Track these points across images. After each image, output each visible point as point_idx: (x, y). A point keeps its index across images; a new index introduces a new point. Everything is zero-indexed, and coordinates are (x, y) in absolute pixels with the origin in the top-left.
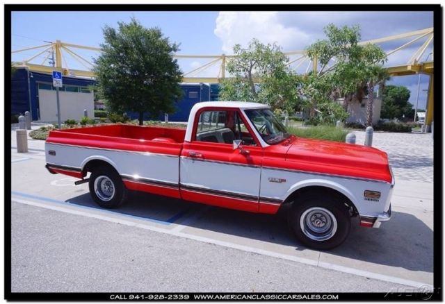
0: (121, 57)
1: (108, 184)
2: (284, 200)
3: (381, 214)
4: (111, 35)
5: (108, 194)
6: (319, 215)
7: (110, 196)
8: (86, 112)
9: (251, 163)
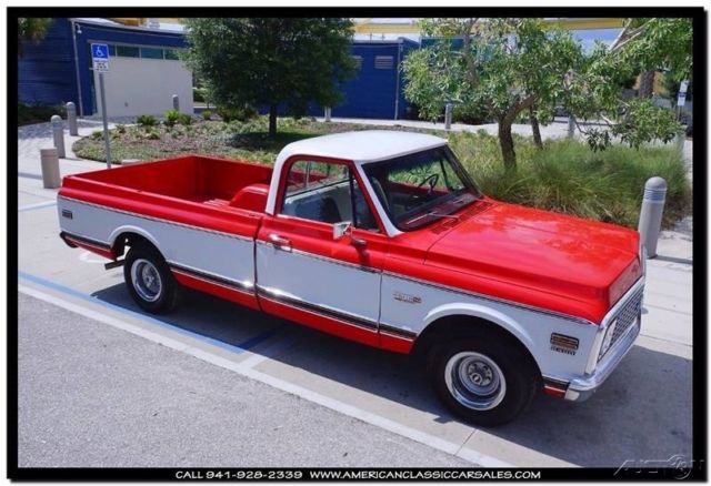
1: (152, 273)
2: (418, 333)
3: (580, 377)
5: (153, 290)
6: (481, 365)
7: (155, 294)
8: (176, 100)
9: (365, 263)
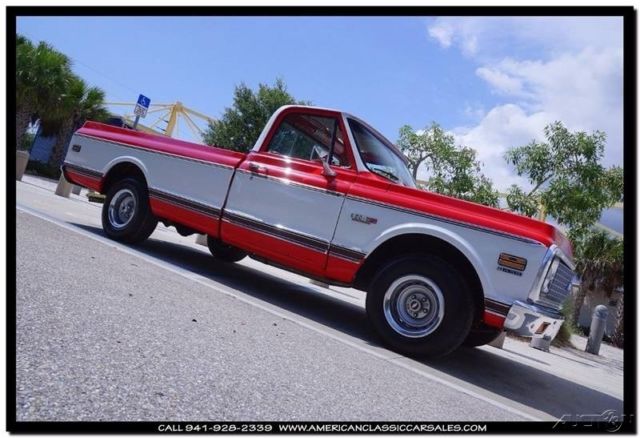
0: (247, 128)
2: (367, 254)
3: (523, 302)
4: (244, 97)
5: (123, 219)
9: (332, 188)
